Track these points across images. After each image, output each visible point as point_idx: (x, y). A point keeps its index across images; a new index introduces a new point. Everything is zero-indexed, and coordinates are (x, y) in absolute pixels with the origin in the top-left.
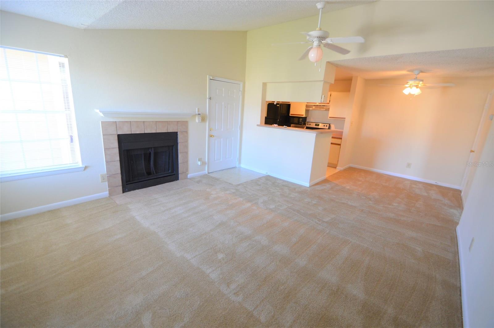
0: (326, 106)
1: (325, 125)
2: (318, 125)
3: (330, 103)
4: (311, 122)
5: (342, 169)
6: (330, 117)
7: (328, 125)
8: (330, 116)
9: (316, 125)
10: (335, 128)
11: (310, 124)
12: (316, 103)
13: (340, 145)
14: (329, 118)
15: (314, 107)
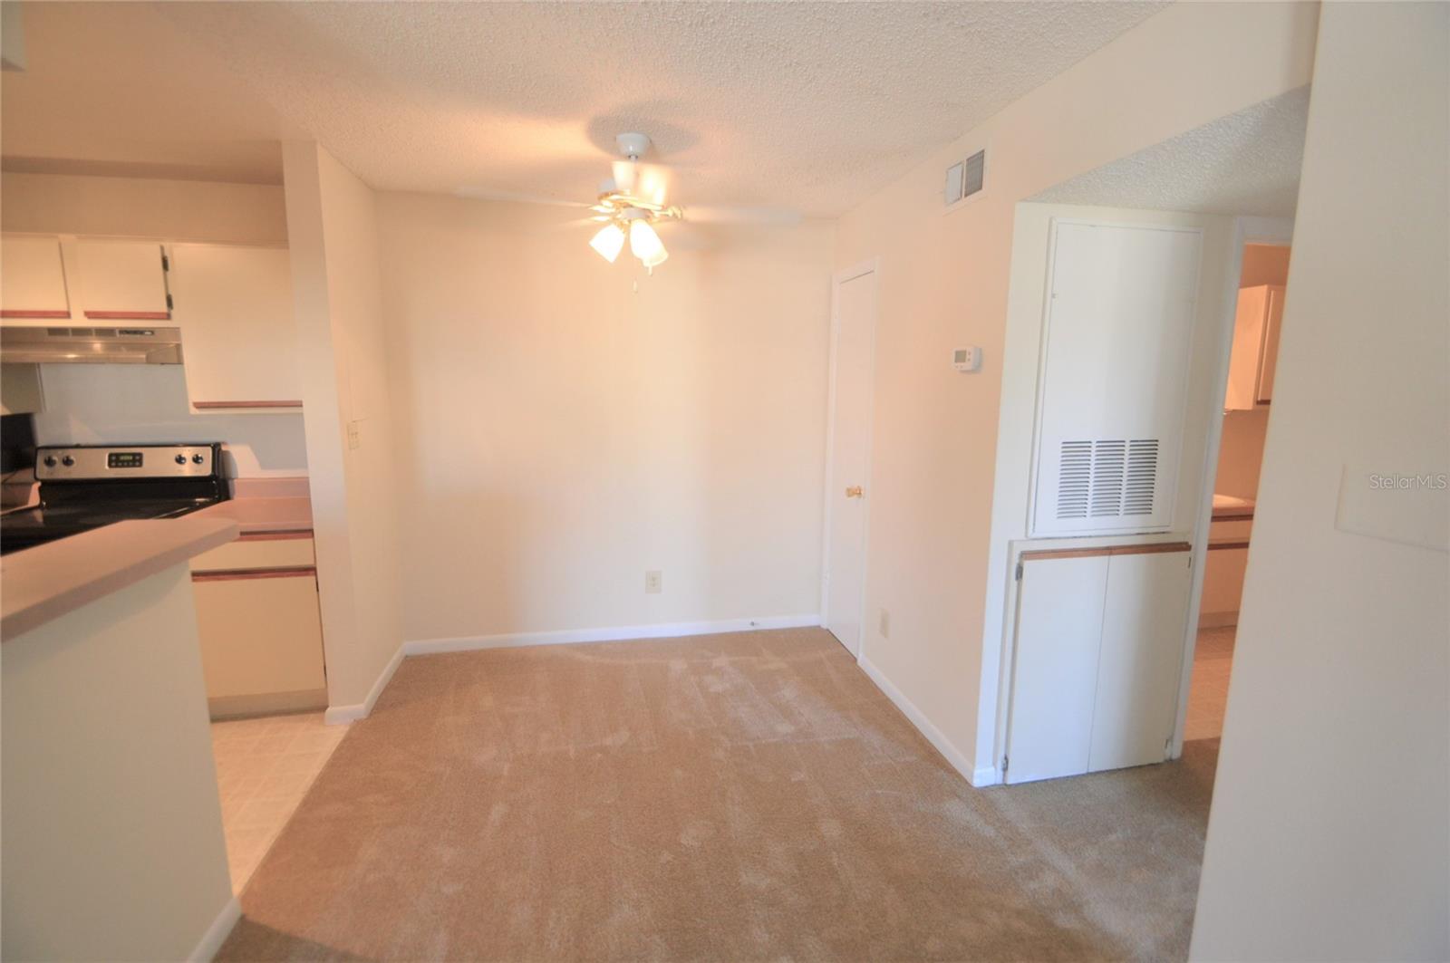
0: (152, 332)
1: (188, 453)
2: (137, 460)
3: (173, 313)
4: (78, 446)
5: (361, 708)
6: (199, 406)
7: (207, 454)
8: (195, 395)
9: (115, 461)
10: (263, 466)
11: (68, 462)
12: (67, 315)
13: (310, 570)
14: (194, 411)
15: (98, 346)
